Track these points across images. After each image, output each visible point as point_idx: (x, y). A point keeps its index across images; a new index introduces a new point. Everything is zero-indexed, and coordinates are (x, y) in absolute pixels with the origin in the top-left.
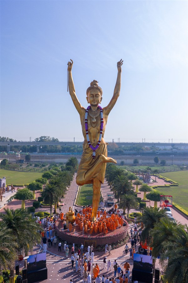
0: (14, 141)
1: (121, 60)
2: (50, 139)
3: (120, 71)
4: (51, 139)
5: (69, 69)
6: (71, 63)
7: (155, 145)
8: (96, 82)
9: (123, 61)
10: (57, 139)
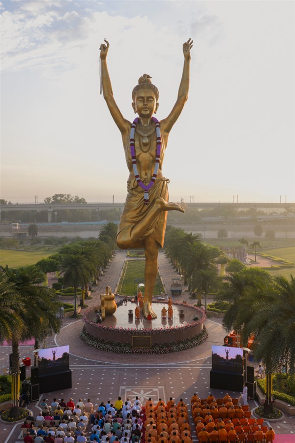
0: (7, 203)
1: (190, 39)
2: (72, 199)
3: (188, 58)
4: (74, 199)
5: (103, 57)
6: (106, 45)
7: (255, 207)
8: (148, 77)
9: (192, 41)
10: (84, 199)
